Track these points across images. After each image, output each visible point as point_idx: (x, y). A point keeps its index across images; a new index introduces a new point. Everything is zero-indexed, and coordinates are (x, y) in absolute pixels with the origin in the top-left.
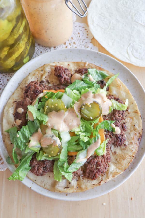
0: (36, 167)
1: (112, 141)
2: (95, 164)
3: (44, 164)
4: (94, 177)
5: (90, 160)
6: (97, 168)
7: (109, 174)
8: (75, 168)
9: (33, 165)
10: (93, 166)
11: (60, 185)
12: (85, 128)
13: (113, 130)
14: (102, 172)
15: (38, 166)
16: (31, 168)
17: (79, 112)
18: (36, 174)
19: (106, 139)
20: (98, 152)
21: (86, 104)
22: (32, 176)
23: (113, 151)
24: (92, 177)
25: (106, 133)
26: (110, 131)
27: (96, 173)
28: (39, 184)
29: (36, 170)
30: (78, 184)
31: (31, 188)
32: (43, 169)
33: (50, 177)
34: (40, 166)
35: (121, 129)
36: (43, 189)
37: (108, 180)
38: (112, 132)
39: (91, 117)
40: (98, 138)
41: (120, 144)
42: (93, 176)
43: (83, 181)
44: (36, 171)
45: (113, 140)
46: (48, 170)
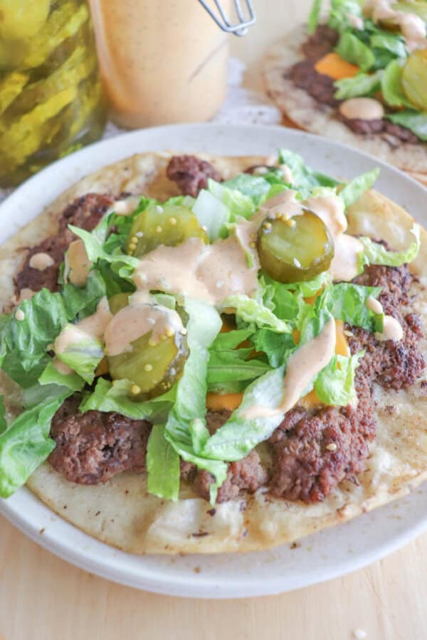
0: (75, 442)
1: (375, 364)
2: (319, 436)
3: (110, 430)
4: (317, 489)
5: (295, 422)
6: (324, 451)
7: (375, 482)
8: (235, 445)
9: (64, 438)
10: (307, 445)
11: (168, 522)
12: (273, 304)
13: (375, 325)
14: (346, 470)
15: (84, 440)
16: (54, 450)
17: (253, 245)
18: (71, 473)
19: (353, 353)
20: (325, 390)
21: (280, 215)
22: (52, 486)
23: (382, 405)
24: (307, 491)
25: (350, 334)
26: (366, 327)
27: (322, 469)
28: (79, 521)
29: (75, 456)
30: (247, 522)
31: (42, 531)
32: (104, 456)
33: (127, 492)
34: (90, 441)
35: (404, 327)
36: (95, 544)
37: (372, 504)
38: (374, 336)
39: (298, 259)
40: (327, 320)
41: (405, 373)
42: (310, 485)
43: (267, 506)
44: (73, 461)
45: (377, 359)
46: (125, 457)
